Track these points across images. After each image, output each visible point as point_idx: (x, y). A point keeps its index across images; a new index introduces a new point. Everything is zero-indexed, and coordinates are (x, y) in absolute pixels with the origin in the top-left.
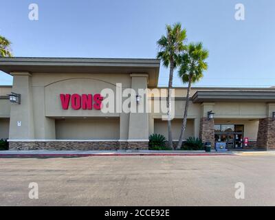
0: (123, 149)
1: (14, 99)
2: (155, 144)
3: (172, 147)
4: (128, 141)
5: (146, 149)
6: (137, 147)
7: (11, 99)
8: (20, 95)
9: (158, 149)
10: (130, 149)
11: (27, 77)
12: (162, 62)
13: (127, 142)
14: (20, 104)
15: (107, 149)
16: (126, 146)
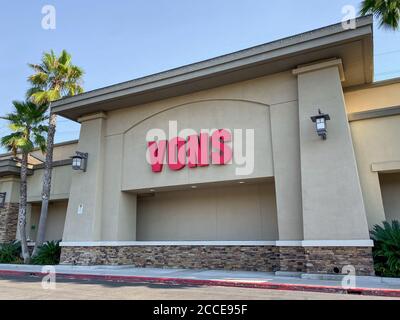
0: (290, 269)
1: (79, 164)
2: (397, 256)
4: (305, 244)
5: (366, 273)
7: (74, 164)
8: (86, 155)
10: (313, 270)
11: (100, 121)
12: (377, 20)
13: (301, 249)
14: (85, 171)
15: (247, 268)
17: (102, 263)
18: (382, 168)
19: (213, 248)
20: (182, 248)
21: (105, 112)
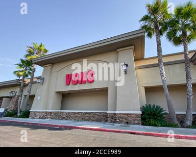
0: (111, 122)
2: (150, 118)
3: (177, 122)
4: (116, 112)
5: (138, 124)
6: (126, 120)
8: (44, 78)
9: (155, 125)
10: (119, 123)
11: (50, 67)
13: (115, 114)
14: (42, 84)
15: (97, 120)
16: (114, 119)
17: (45, 118)
18: (146, 86)
19: (86, 113)
20: (75, 113)
21: (53, 64)
